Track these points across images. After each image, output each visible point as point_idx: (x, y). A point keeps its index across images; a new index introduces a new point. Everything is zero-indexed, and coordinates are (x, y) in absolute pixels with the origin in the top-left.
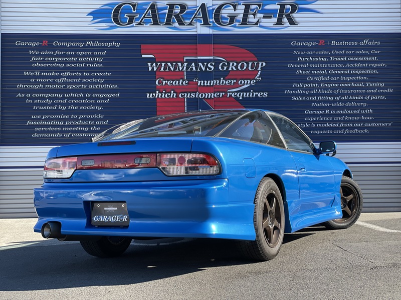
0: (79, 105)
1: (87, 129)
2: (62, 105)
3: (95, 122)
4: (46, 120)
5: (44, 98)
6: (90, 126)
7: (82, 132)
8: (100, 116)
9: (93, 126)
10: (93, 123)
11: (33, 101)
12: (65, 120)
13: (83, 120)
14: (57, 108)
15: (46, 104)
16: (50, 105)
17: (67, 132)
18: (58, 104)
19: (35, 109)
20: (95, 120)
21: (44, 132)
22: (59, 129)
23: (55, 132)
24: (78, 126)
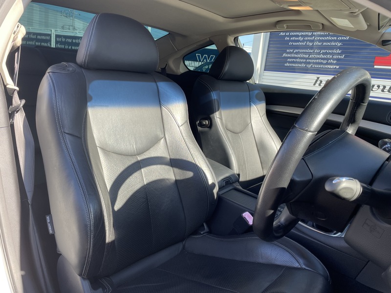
0: (323, 41)
1: (325, 62)
2: (310, 41)
3: (333, 56)
4: (296, 53)
5: (298, 36)
6: (328, 59)
7: (321, 63)
8: (339, 51)
9: (330, 59)
10: (331, 56)
11: (290, 38)
12: (310, 54)
13: (323, 54)
14: (306, 44)
15: (298, 41)
16: (301, 42)
17: (309, 63)
18: (307, 41)
19: (290, 45)
20: (333, 54)
21: (293, 62)
22: (305, 60)
23: (301, 63)
24: (319, 59)
